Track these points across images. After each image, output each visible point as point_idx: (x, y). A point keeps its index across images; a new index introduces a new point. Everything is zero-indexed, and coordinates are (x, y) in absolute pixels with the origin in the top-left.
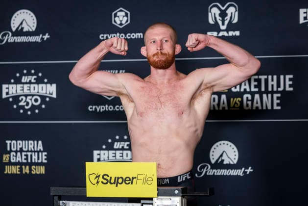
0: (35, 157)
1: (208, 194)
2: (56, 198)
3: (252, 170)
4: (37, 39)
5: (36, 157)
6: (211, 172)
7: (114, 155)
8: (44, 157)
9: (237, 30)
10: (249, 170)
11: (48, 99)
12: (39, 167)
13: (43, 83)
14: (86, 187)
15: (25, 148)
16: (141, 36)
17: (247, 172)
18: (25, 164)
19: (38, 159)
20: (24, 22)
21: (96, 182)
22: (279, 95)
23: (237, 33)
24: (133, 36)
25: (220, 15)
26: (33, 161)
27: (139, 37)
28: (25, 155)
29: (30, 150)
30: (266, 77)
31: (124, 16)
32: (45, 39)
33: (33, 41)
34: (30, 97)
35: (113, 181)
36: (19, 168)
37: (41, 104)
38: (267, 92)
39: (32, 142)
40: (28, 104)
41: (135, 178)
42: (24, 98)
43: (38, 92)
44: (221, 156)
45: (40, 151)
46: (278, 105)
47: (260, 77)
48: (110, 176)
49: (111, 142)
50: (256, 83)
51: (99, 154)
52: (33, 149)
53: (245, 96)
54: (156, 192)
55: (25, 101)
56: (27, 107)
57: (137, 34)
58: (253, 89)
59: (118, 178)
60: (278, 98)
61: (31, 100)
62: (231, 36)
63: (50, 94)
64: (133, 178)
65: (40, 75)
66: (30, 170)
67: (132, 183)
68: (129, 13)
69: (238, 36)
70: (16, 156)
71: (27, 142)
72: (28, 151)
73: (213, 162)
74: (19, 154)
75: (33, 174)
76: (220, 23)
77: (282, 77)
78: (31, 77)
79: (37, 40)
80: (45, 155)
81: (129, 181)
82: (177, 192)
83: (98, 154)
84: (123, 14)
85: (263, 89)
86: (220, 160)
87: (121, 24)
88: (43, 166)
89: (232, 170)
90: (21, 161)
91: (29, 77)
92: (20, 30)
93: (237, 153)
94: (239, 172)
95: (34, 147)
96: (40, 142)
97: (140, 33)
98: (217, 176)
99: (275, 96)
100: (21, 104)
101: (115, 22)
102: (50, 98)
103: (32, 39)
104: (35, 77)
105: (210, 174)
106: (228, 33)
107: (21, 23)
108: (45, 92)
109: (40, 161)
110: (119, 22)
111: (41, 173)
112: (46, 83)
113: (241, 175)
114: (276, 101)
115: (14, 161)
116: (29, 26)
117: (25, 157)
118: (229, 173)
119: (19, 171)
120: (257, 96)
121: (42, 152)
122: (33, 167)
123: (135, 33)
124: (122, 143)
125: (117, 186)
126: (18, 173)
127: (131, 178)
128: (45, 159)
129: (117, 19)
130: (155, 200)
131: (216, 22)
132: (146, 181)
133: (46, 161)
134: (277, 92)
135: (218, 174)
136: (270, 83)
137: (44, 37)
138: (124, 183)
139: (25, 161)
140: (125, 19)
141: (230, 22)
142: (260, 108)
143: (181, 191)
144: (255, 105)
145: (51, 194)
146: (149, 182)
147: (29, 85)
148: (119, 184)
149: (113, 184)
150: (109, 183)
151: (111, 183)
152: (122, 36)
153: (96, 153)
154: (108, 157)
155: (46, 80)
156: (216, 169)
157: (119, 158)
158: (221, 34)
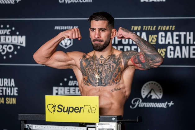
1: (137, 121)
2: (22, 122)
3: (173, 104)
5: (9, 91)
6: (142, 105)
7: (68, 90)
8: (16, 91)
10: (171, 104)
11: (19, 47)
12: (12, 99)
13: (16, 35)
14: (45, 114)
15: (1, 84)
18: (1, 96)
21: (53, 110)
24: (84, 0)
28: (1, 89)
29: (5, 85)
30: (185, 33)
34: (6, 46)
35: (65, 110)
37: (14, 51)
39: (7, 80)
40: (4, 51)
41: (83, 108)
42: (1, 46)
43: (12, 42)
44: (150, 92)
46: (194, 54)
47: (181, 33)
48: (63, 106)
49: (66, 81)
50: (177, 38)
51: (57, 90)
52: (7, 85)
53: (169, 48)
54: (98, 119)
55: (2, 48)
56: (3, 53)
58: (175, 42)
59: (70, 108)
60: (194, 50)
62: (159, 2)
63: (21, 43)
64: (81, 108)
65: (13, 29)
66: (5, 101)
67: (80, 112)
69: (164, 2)
71: (2, 79)
72: (3, 86)
73: (144, 97)
75: (7, 104)
79: (11, 3)
80: (16, 90)
81: (78, 110)
82: (113, 119)
85: (183, 42)
86: (149, 96)
88: (14, 98)
89: (158, 103)
91: (5, 30)
93: (162, 91)
94: (163, 105)
95: (8, 84)
98: (146, 107)
99: (192, 47)
102: (21, 47)
103: (8, 2)
104: (10, 30)
108: (17, 42)
109: (12, 94)
111: (13, 103)
112: (18, 35)
113: (165, 107)
114: (192, 52)
117: (1, 91)
118: (155, 105)
121: (14, 87)
122: (7, 99)
124: (74, 81)
125: (68, 114)
127: (79, 108)
128: (16, 93)
130: (97, 124)
132: (90, 110)
136: (188, 38)
138: (74, 111)
139: (1, 94)
142: (180, 57)
143: (117, 118)
144: (176, 55)
145: (19, 119)
146: (92, 111)
147: (5, 37)
148: (70, 113)
149: (66, 112)
150: (63, 111)
151: (64, 112)
153: (55, 88)
154: (64, 92)
155: (18, 33)
156: (146, 102)
157: (72, 93)
158: (151, 0)
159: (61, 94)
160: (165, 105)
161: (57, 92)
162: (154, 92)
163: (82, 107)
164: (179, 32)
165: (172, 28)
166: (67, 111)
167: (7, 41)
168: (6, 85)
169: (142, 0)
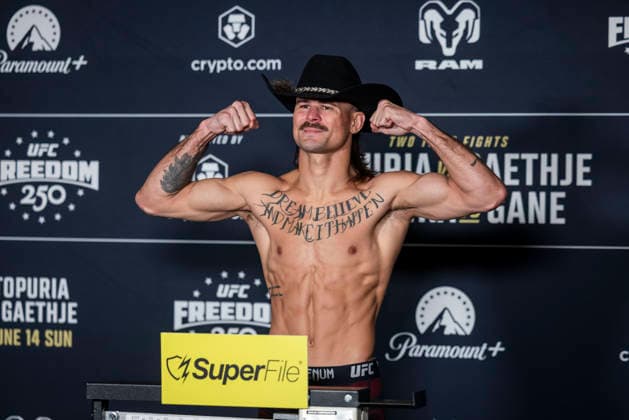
0: (52, 312)
1: (414, 404)
2: (97, 405)
3: (502, 349)
4: (62, 67)
5: (55, 312)
6: (418, 351)
7: (217, 311)
8: (72, 313)
9: (478, 58)
10: (497, 349)
11: (81, 193)
12: (61, 332)
13: (73, 158)
14: (160, 383)
15: (32, 292)
16: (277, 65)
17: (492, 352)
18: (33, 327)
19: (59, 316)
20: (34, 32)
21: (181, 374)
22: (562, 195)
23: (478, 64)
24: (261, 65)
25: (443, 26)
26: (49, 320)
27: (274, 68)
28: (32, 308)
29: (42, 296)
30: (535, 156)
31: (242, 24)
32: (78, 68)
33: (52, 70)
34: (45, 188)
35: (216, 373)
36: (18, 334)
37: (66, 203)
38: (537, 187)
39: (47, 281)
40: (39, 202)
41: (263, 367)
42: (31, 189)
43: (61, 178)
44: (440, 317)
45: (63, 299)
46: (560, 214)
47: (524, 156)
48: (210, 363)
49: (211, 285)
50: (515, 169)
51: (186, 309)
52: (48, 296)
54: (305, 398)
55: (35, 195)
56: (36, 209)
57: (269, 62)
58: (509, 181)
59: (228, 367)
60: (560, 201)
61: (46, 193)
62: (464, 70)
63: (86, 181)
64: (259, 368)
65: (66, 141)
66: (42, 338)
67: (256, 379)
68: (253, 17)
69: (478, 70)
70: (13, 309)
71: (35, 280)
72: (38, 299)
73: (422, 329)
74: (19, 305)
75: (48, 348)
76: (443, 42)
77: (569, 157)
78: (46, 145)
79: (60, 70)
80: (74, 309)
81: (249, 373)
82: (348, 398)
83: (184, 309)
84: (241, 18)
85: (529, 181)
86: (437, 326)
87: (236, 40)
88: (68, 330)
89: (461, 347)
90: (22, 320)
91: (43, 145)
92: (26, 47)
93: (472, 313)
94: (476, 353)
95: (50, 292)
96: (63, 282)
97: (275, 59)
98: (430, 358)
99: (555, 196)
100: (26, 201)
101: (224, 34)
102: (86, 190)
103: (51, 67)
104: (56, 146)
105: (416, 354)
106: (459, 64)
107: (29, 34)
108: (75, 178)
109: (62, 320)
110: (231, 36)
111: (65, 345)
112: (78, 160)
113: (480, 358)
114: (555, 208)
115: (9, 319)
116: (45, 40)
117: (32, 312)
118: (454, 353)
119: (18, 340)
120: (516, 196)
121: (67, 302)
122: (48, 333)
123: (266, 60)
124: (233, 286)
125: (224, 383)
126: (17, 343)
127: (255, 368)
128: (74, 317)
129: (227, 29)
130: (303, 413)
131: (435, 41)
132: (285, 374)
133: (75, 321)
134: (559, 188)
135: (432, 355)
136: (544, 169)
137: (75, 63)
138: (239, 376)
139: (32, 320)
140: (246, 29)
141: (464, 40)
142: (522, 220)
143: (357, 396)
144: (512, 215)
145: (88, 397)
146: (290, 377)
147: (42, 163)
148: (228, 380)
149: (217, 380)
150: (208, 377)
151: (213, 378)
152: (238, 65)
153: (179, 305)
154: (205, 316)
155: (77, 154)
156: (429, 345)
157: (226, 317)
158: (444, 65)
159: (196, 321)
160: (482, 352)
161: (184, 314)
162: (451, 315)
163: (261, 365)
164: (520, 152)
165: (500, 141)
166: (220, 377)
167: (50, 176)
168: (45, 294)
169: (419, 65)
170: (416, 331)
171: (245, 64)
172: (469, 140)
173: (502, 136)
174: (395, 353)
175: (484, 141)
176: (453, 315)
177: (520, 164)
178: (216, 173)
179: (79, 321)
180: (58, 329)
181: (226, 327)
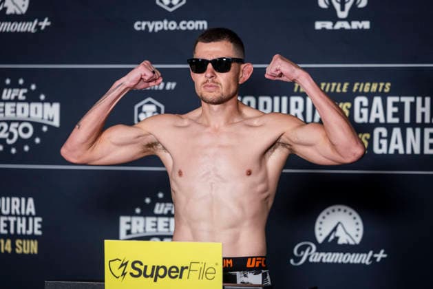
0: (21, 225)
3: (385, 256)
4: (30, 27)
5: (24, 226)
6: (316, 257)
7: (154, 225)
8: (37, 226)
9: (365, 20)
10: (381, 255)
11: (45, 129)
12: (28, 242)
13: (38, 101)
14: (104, 281)
15: (6, 209)
16: (203, 25)
17: (376, 258)
18: (6, 237)
19: (27, 228)
21: (121, 274)
23: (366, 25)
24: (191, 25)
26: (19, 232)
27: (201, 28)
28: (5, 222)
29: (13, 212)
30: (412, 99)
32: (43, 28)
33: (22, 30)
34: (16, 125)
35: (149, 273)
37: (34, 137)
39: (17, 200)
40: (11, 136)
41: (187, 268)
42: (5, 126)
43: (29, 116)
44: (335, 230)
45: (30, 215)
46: (431, 146)
47: (403, 99)
48: (144, 264)
49: (149, 204)
50: (396, 110)
51: (129, 223)
52: (18, 212)
53: (377, 131)
55: (8, 131)
56: (9, 142)
57: (197, 23)
58: (391, 120)
59: (158, 268)
60: (431, 135)
61: (17, 129)
62: (355, 30)
63: (49, 119)
64: (183, 268)
65: (33, 87)
66: (14, 246)
67: (181, 277)
69: (366, 30)
71: (8, 200)
72: (10, 215)
73: (320, 239)
75: (18, 254)
76: (337, 6)
78: (17, 90)
79: (29, 30)
80: (39, 223)
81: (175, 272)
85: (407, 119)
86: (332, 237)
87: (171, 5)
88: (34, 240)
89: (352, 254)
91: (15, 90)
93: (361, 226)
94: (364, 259)
95: (20, 209)
96: (31, 201)
97: (202, 20)
99: (427, 131)
100: (1, 135)
101: (161, 1)
102: (49, 126)
103: (21, 27)
104: (25, 91)
105: (315, 260)
106: (350, 24)
107: (4, 1)
108: (41, 117)
109: (30, 232)
110: (167, 2)
111: (32, 252)
112: (43, 102)
113: (367, 263)
114: (427, 141)
116: (17, 5)
117: (5, 225)
118: (346, 259)
121: (33, 217)
122: (18, 242)
123: (195, 21)
124: (168, 204)
125: (155, 281)
127: (180, 269)
128: (39, 229)
131: (331, 6)
132: (204, 273)
133: (39, 233)
134: (431, 125)
136: (419, 110)
137: (41, 24)
138: (167, 275)
139: (6, 232)
141: (354, 5)
142: (401, 151)
144: (393, 147)
146: (209, 276)
147: (13, 104)
148: (158, 278)
150: (142, 276)
152: (172, 25)
153: (123, 220)
154: (145, 228)
155: (42, 97)
156: (326, 252)
157: (162, 230)
158: (339, 25)
159: (138, 233)
160: (368, 258)
161: (128, 227)
162: (344, 228)
163: (185, 266)
164: (400, 96)
165: (384, 87)
166: (152, 276)
169: (319, 25)
170: (315, 241)
171: (178, 25)
172: (359, 86)
173: (385, 82)
174: (298, 259)
175: (370, 87)
176: (345, 227)
177: (400, 105)
178: (154, 113)
179: (43, 232)
180: (26, 239)
181: (162, 238)
